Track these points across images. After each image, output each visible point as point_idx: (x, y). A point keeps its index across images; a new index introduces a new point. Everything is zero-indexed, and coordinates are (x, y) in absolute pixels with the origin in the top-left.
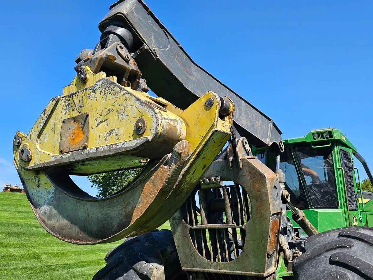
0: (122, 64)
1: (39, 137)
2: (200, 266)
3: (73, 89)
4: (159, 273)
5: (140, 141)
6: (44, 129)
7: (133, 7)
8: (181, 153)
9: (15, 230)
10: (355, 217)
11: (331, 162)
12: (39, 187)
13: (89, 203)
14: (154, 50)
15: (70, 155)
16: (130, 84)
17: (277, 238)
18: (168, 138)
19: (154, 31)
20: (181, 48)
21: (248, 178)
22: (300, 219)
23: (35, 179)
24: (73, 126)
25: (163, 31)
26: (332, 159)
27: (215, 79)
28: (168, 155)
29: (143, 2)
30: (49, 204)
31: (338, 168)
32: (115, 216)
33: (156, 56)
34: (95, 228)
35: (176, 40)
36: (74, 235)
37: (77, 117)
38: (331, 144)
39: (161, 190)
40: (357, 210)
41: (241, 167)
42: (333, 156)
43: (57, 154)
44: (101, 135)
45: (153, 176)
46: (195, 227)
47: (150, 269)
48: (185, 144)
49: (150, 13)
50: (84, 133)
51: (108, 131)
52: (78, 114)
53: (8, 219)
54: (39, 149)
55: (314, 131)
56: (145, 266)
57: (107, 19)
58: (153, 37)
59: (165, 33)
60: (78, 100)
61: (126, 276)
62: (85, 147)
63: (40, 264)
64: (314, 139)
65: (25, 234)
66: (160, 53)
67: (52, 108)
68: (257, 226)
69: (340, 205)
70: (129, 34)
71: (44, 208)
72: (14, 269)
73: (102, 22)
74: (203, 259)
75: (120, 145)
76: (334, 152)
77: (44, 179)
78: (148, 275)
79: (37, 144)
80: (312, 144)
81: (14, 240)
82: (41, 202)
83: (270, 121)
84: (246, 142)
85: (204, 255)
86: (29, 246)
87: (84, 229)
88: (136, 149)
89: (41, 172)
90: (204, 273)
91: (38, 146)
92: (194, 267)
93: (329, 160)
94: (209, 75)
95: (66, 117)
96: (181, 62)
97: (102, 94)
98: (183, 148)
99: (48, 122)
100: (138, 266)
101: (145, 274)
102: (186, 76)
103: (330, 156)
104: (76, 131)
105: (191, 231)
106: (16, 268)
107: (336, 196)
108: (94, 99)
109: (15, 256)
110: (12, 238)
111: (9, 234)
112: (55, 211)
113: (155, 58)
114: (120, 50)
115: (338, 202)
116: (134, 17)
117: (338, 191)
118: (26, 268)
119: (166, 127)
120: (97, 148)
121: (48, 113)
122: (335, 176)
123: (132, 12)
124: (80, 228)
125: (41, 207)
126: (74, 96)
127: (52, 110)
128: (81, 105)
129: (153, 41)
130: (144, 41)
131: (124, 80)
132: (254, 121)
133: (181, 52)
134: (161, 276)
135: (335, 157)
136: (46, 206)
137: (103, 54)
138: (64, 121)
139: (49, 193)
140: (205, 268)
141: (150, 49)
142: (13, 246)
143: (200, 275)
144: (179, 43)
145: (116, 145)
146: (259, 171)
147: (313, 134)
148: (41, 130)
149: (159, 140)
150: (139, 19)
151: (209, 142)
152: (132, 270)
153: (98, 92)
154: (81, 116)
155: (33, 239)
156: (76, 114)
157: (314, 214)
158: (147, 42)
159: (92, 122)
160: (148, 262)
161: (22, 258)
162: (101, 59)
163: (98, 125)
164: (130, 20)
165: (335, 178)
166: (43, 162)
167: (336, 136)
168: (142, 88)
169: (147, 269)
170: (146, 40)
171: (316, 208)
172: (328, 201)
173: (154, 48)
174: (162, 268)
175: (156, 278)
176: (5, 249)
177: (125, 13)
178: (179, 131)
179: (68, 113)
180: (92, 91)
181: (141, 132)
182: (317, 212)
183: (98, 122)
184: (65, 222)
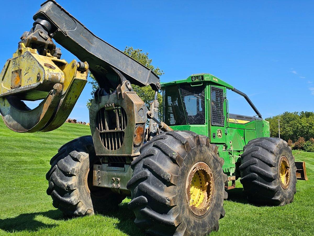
0: (43, 41)
1: (3, 80)
2: (104, 153)
3: (17, 55)
4: (85, 158)
5: (38, 83)
6: (5, 76)
7: (50, 7)
8: (56, 89)
9: (28, 145)
10: (220, 131)
11: (203, 96)
12: (4, 106)
13: (24, 113)
14: (65, 31)
15: (14, 90)
16: (50, 51)
17: (142, 137)
18: (52, 82)
19: (66, 20)
20: (85, 28)
21: (126, 104)
22: (162, 127)
23: (3, 102)
24: (16, 75)
25: (72, 19)
26: (204, 93)
27: (110, 45)
28: (52, 90)
29: (57, 3)
30: (8, 114)
31: (207, 99)
32: (34, 119)
33: (66, 35)
34: (26, 125)
35: (82, 24)
36: (18, 128)
37: (17, 70)
38: (202, 84)
39: (49, 106)
40: (224, 126)
41: (123, 98)
42: (205, 92)
43: (10, 89)
44: (26, 80)
45: (47, 100)
46: (102, 131)
47: (79, 155)
48: (58, 85)
49: (62, 10)
50: (20, 79)
51: (28, 78)
52: (18, 69)
53: (23, 137)
54: (3, 87)
55: (192, 75)
56: (76, 154)
57: (36, 15)
58: (64, 24)
59: (74, 20)
60: (18, 61)
61: (65, 159)
62: (20, 86)
63: (43, 167)
64: (192, 81)
65: (35, 148)
66: (69, 32)
67: (7, 65)
68: (129, 130)
69: (206, 122)
70: (48, 24)
71: (7, 116)
72: (25, 169)
73: (34, 16)
74: (106, 149)
75: (32, 85)
76: (206, 89)
77: (6, 102)
78: (77, 158)
79: (2, 84)
80: (191, 84)
81: (26, 151)
82: (5, 113)
83: (150, 71)
84: (128, 84)
85: (107, 147)
86: (38, 156)
87: (22, 125)
88: (37, 87)
89: (5, 98)
90: (106, 156)
91: (2, 85)
92: (101, 153)
93: (202, 94)
94: (106, 43)
95: (13, 70)
96: (85, 36)
97: (27, 59)
98: (57, 87)
99: (6, 72)
100: (72, 153)
101: (75, 157)
102: (89, 44)
103: (203, 91)
104: (17, 78)
105: (101, 134)
106: (26, 169)
107: (204, 117)
108: (24, 61)
109: (26, 162)
110: (25, 150)
111: (23, 147)
112: (11, 117)
113: (66, 36)
114: (40, 34)
115: (205, 120)
116: (51, 13)
117: (205, 113)
118: (33, 169)
119: (51, 77)
120: (24, 87)
121: (6, 67)
122: (204, 104)
123: (49, 11)
124: (21, 125)
125: (5, 116)
126: (16, 59)
127: (8, 66)
128: (19, 64)
129: (65, 26)
130: (58, 27)
131: (45, 49)
132: (137, 70)
133: (85, 31)
134: (86, 159)
135: (206, 93)
136: (7, 115)
137: (30, 37)
138: (12, 72)
139: (8, 109)
140: (106, 154)
141: (62, 31)
142: (26, 155)
143: (105, 158)
144: (84, 25)
145: (30, 85)
146: (131, 100)
147: (192, 77)
148: (3, 76)
149: (48, 83)
150: (55, 15)
151: (73, 84)
152: (69, 156)
153: (25, 58)
154: (19, 70)
155: (41, 152)
156: (17, 69)
157: (189, 127)
158: (60, 27)
159: (23, 73)
160: (78, 151)
161: (31, 163)
162: (29, 40)
163: (25, 75)
164: (48, 16)
165: (204, 106)
166: (4, 93)
167: (206, 79)
168: (57, 53)
169: (77, 155)
170: (59, 26)
171: (190, 124)
172: (198, 119)
173: (65, 30)
174: (87, 155)
175: (83, 160)
176: (19, 157)
177: (45, 12)
178: (59, 79)
179: (14, 68)
180: (23, 57)
181: (39, 79)
182: (190, 126)
183: (25, 73)
184: (15, 122)
